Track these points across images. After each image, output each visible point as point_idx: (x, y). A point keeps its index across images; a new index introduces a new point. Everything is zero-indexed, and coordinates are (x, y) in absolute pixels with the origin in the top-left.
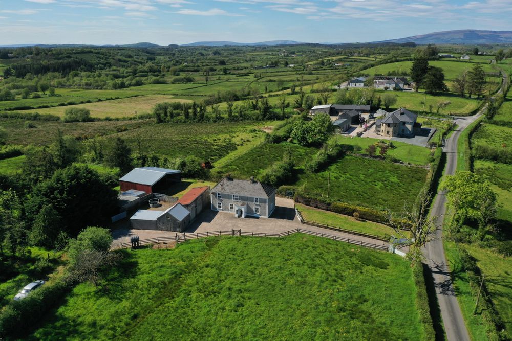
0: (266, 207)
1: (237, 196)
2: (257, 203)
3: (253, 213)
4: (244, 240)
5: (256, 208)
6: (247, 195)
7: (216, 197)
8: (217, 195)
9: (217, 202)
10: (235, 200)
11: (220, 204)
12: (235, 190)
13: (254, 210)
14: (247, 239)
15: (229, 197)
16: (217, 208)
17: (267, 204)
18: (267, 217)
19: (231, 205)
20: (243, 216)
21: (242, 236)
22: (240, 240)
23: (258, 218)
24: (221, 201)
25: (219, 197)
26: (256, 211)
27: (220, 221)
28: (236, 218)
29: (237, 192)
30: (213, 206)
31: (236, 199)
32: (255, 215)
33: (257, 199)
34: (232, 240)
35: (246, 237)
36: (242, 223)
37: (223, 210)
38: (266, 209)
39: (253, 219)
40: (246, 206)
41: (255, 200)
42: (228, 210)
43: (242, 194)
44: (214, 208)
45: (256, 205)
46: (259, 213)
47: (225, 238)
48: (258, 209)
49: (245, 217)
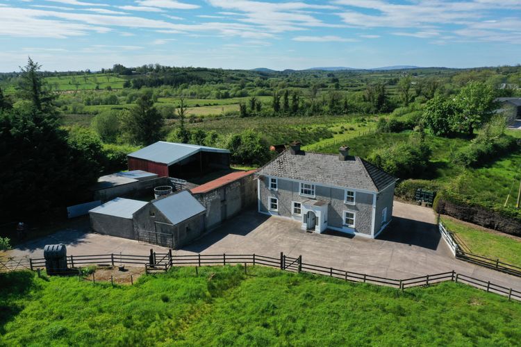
0: (370, 213)
1: (309, 186)
2: (350, 203)
3: (341, 226)
4: (307, 286)
5: (348, 215)
6: (330, 183)
7: (267, 186)
8: (270, 183)
9: (270, 198)
10: (304, 195)
11: (275, 201)
12: (305, 172)
13: (344, 218)
14: (314, 284)
15: (292, 187)
16: (269, 208)
17: (374, 206)
18: (372, 236)
19: (296, 205)
20: (318, 229)
21: (305, 275)
22: (296, 283)
23: (351, 236)
24: (277, 194)
25: (273, 186)
26: (347, 221)
27: (267, 235)
28: (302, 232)
29: (308, 176)
30: (261, 204)
31: (306, 192)
32: (344, 230)
33: (352, 194)
34: (277, 283)
35: (313, 278)
36: (313, 243)
37: (279, 214)
38: (370, 218)
39: (340, 238)
40: (325, 208)
41: (346, 195)
42: (290, 215)
43: (319, 181)
44: (264, 209)
45: (349, 207)
46: (353, 226)
47: (262, 275)
48: (352, 216)
49: (322, 233)
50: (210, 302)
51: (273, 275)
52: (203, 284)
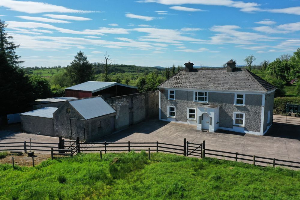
0: (260, 112)
1: (202, 94)
2: (240, 105)
3: (231, 126)
5: (237, 116)
6: (221, 89)
7: (167, 98)
8: (169, 94)
9: (169, 107)
10: (198, 101)
11: (173, 109)
12: (198, 83)
13: (234, 118)
14: (221, 168)
15: (186, 96)
16: (168, 116)
17: (263, 105)
18: (261, 133)
19: (191, 111)
20: (212, 129)
22: (202, 167)
23: (243, 134)
24: (176, 104)
25: (172, 97)
26: (237, 121)
27: (168, 133)
28: (198, 131)
29: (201, 86)
30: (162, 112)
31: (200, 99)
32: (235, 129)
33: (241, 96)
36: (210, 138)
37: (176, 120)
38: (259, 117)
39: (232, 136)
40: (217, 109)
41: (236, 98)
42: (186, 120)
43: (211, 88)
44: (164, 116)
45: (239, 108)
46: (243, 125)
48: (241, 116)
49: (216, 131)
50: (110, 183)
51: (177, 160)
52: (106, 167)
